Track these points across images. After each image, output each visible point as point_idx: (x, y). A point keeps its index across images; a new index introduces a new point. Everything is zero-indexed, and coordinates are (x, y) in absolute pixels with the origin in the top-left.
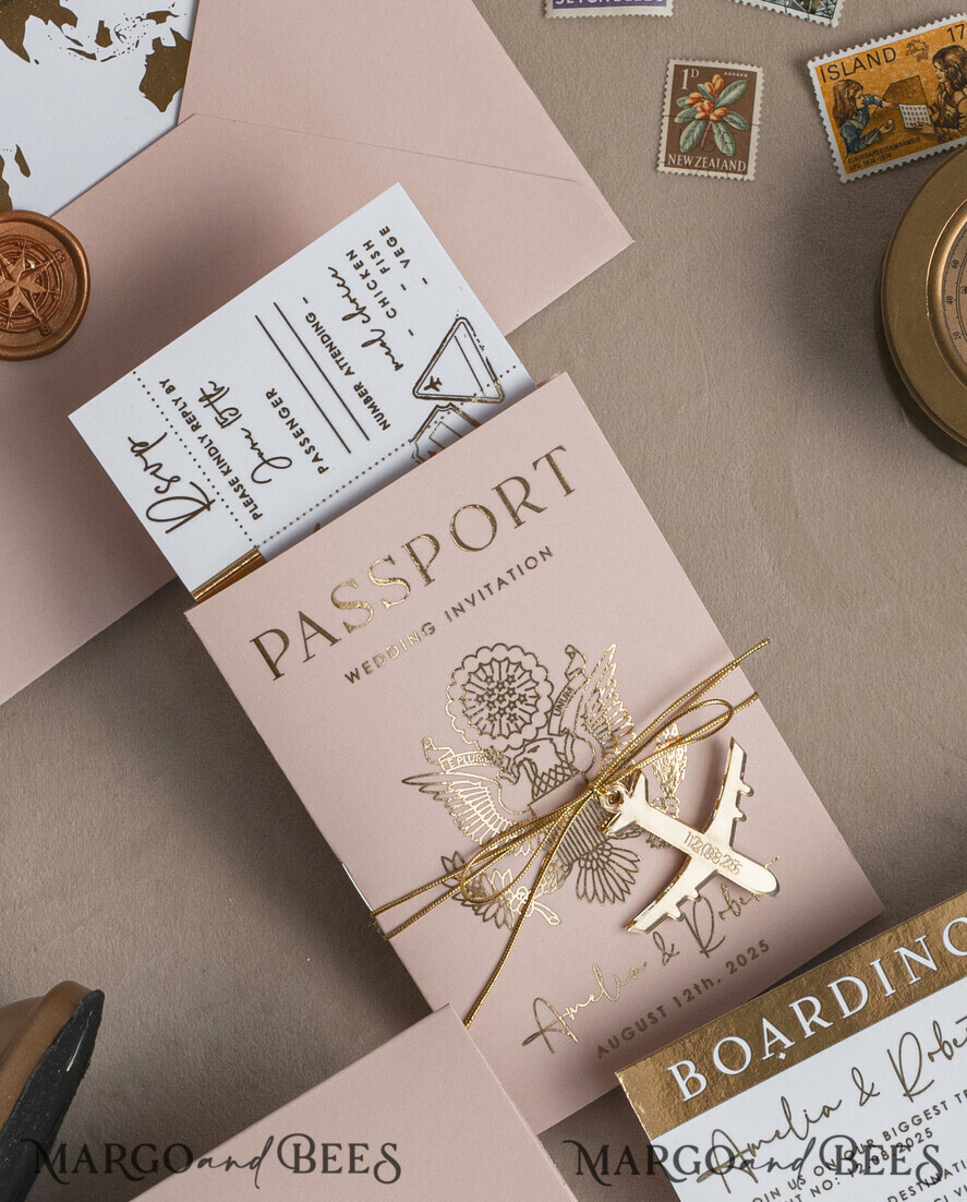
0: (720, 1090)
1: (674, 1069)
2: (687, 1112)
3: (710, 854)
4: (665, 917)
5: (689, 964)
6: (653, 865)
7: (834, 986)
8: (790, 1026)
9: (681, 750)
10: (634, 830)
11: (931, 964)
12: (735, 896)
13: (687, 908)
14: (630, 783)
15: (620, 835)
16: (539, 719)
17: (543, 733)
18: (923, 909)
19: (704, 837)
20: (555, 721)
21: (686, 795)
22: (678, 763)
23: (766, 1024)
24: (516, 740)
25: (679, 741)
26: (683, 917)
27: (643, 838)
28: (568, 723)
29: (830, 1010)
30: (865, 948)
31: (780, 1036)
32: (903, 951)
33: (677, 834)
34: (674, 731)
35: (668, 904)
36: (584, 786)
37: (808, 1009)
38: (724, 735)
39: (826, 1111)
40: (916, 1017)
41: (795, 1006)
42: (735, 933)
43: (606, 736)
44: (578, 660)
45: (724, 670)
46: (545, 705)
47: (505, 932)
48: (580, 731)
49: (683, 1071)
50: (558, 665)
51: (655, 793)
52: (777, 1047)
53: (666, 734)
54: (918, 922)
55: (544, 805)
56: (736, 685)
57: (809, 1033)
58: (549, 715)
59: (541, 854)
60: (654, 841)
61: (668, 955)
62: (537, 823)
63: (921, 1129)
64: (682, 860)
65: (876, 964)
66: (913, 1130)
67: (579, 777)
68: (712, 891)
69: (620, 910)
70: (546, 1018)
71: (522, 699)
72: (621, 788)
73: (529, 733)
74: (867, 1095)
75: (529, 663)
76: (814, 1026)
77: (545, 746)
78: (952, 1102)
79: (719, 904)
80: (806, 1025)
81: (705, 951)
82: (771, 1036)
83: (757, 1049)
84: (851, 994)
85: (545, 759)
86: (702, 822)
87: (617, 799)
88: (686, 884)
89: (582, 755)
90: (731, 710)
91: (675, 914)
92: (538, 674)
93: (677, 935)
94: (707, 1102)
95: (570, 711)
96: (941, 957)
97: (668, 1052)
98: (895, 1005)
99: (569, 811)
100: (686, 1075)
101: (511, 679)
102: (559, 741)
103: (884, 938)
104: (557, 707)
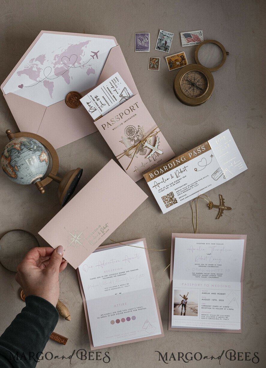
0: (155, 177)
1: (150, 174)
2: (152, 179)
3: (155, 149)
4: (150, 157)
5: (153, 162)
6: (148, 151)
7: (168, 165)
8: (163, 169)
9: (151, 137)
10: (146, 147)
11: (180, 162)
12: (158, 154)
13: (152, 156)
14: (146, 141)
15: (145, 147)
16: (135, 134)
17: (135, 136)
18: (179, 156)
19: (154, 147)
20: (137, 134)
21: (152, 142)
22: (151, 139)
23: (161, 169)
24: (132, 136)
25: (151, 136)
26: (152, 157)
27: (147, 148)
28: (138, 134)
29: (168, 167)
30: (172, 160)
31: (162, 170)
32: (176, 161)
33: (151, 147)
34: (151, 135)
35: (150, 155)
36: (140, 142)
37: (165, 167)
38: (156, 136)
39: (168, 179)
40: (178, 168)
41: (164, 167)
42: (158, 158)
43: (143, 136)
44: (139, 127)
45: (156, 128)
46: (136, 132)
47: (131, 159)
48: (140, 135)
49: (151, 174)
50: (137, 128)
51: (149, 142)
52: (162, 172)
53: (150, 135)
54: (178, 157)
55: (136, 144)
56: (158, 130)
57: (166, 170)
58: (136, 134)
59: (135, 150)
60: (148, 148)
61: (150, 161)
62: (135, 146)
63: (179, 181)
64: (152, 150)
65: (173, 162)
66: (178, 181)
67: (140, 141)
68: (155, 154)
69: (145, 156)
70: (136, 169)
71: (133, 132)
72: (145, 142)
73: (134, 136)
74: (172, 177)
75: (134, 128)
76: (166, 169)
77: (136, 137)
78: (182, 178)
79: (156, 155)
80: (165, 169)
81: (155, 161)
82: (161, 170)
83: (160, 172)
84: (170, 166)
85: (136, 139)
86: (154, 146)
87: (144, 143)
88: (152, 153)
89: (140, 138)
90: (157, 133)
91: (151, 156)
92: (135, 129)
93: (151, 159)
94: (154, 178)
95: (139, 133)
96: (181, 161)
97: (149, 172)
98: (176, 167)
99: (139, 145)
100: (151, 175)
101: (132, 129)
102: (137, 137)
103: (174, 159)
104: (137, 133)
